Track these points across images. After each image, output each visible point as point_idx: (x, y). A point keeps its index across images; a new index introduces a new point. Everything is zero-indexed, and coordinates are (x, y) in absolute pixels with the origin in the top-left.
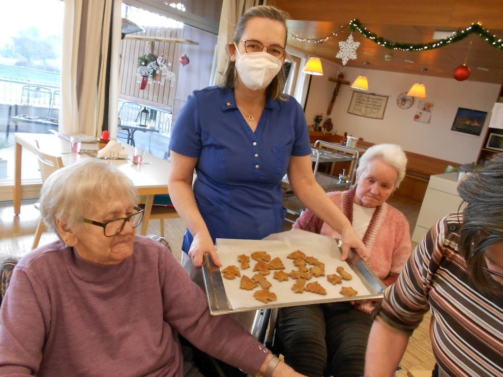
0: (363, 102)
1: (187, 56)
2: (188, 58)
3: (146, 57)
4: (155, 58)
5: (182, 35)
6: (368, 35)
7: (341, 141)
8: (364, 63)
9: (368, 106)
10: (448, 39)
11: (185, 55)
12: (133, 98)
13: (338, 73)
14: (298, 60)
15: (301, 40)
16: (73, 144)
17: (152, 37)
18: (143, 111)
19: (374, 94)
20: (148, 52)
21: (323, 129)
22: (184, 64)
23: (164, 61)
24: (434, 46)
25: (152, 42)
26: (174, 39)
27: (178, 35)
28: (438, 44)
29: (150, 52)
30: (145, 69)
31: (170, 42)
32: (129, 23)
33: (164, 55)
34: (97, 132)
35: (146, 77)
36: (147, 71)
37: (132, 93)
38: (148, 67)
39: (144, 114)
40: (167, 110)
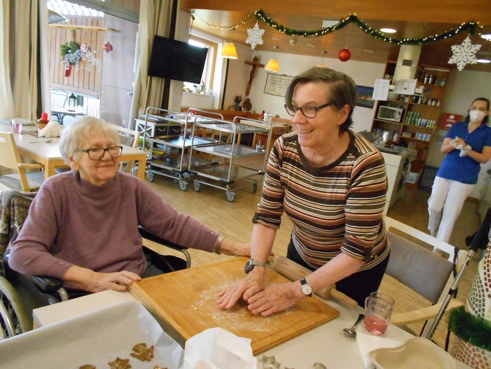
0: (277, 83)
1: (111, 43)
2: (111, 45)
3: (69, 45)
4: (78, 47)
5: (103, 23)
6: (271, 24)
7: (259, 118)
8: (275, 47)
9: (281, 86)
10: (333, 27)
11: (108, 43)
12: (59, 86)
13: (253, 57)
14: (216, 46)
15: (214, 28)
16: (15, 125)
17: (74, 26)
18: (71, 97)
19: (285, 76)
20: (70, 39)
21: (243, 108)
22: (108, 51)
23: (87, 48)
24: (322, 33)
25: (74, 31)
26: (96, 28)
27: (99, 23)
28: (326, 32)
29: (72, 40)
30: (72, 57)
31: (92, 31)
32: (51, 13)
33: (87, 43)
34: (32, 117)
35: (72, 64)
36: (73, 58)
37: (56, 81)
38: (74, 54)
39: (72, 100)
40: (94, 96)
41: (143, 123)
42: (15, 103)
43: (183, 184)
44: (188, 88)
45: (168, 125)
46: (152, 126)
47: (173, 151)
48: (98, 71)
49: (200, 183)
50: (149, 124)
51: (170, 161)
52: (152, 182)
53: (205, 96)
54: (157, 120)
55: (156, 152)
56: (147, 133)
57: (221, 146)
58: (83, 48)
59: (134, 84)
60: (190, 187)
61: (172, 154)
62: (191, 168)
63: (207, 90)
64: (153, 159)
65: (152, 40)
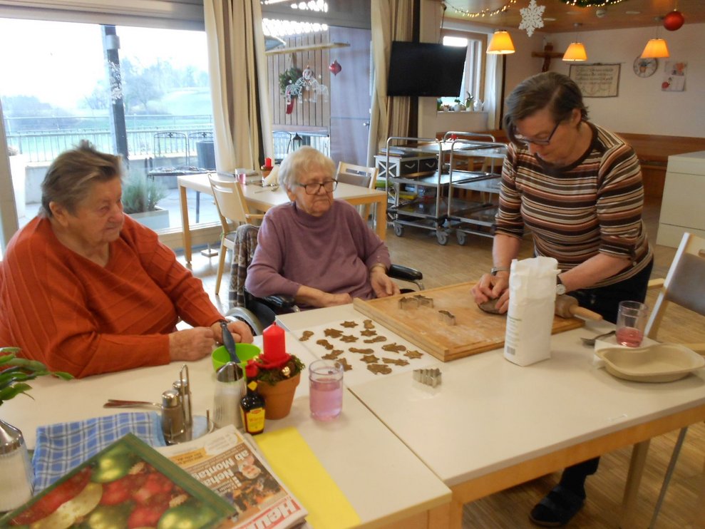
0: (586, 77)
1: (338, 62)
2: (339, 65)
3: (288, 74)
4: (300, 74)
5: (328, 38)
8: (575, 25)
9: (594, 81)
11: (336, 62)
12: (280, 127)
13: (545, 44)
14: (484, 38)
16: (239, 176)
17: (293, 48)
18: (295, 139)
19: (599, 65)
20: (289, 66)
22: (335, 73)
23: (310, 74)
25: (293, 54)
26: (319, 45)
27: (323, 38)
29: (293, 67)
30: (293, 87)
31: (315, 50)
32: (267, 39)
33: (310, 67)
34: (254, 165)
35: (294, 97)
36: (295, 89)
37: (277, 121)
38: (296, 84)
39: (297, 142)
40: (322, 133)
41: (384, 159)
42: (235, 153)
43: (442, 236)
44: (446, 104)
45: (418, 159)
46: (396, 162)
47: (428, 194)
48: (326, 101)
49: (466, 233)
50: (392, 160)
51: (424, 207)
52: (401, 236)
53: (473, 112)
54: (403, 153)
55: (404, 197)
56: (390, 172)
57: (495, 180)
58: (305, 74)
59: (370, 111)
60: (452, 239)
61: (426, 197)
62: (452, 214)
63: (475, 104)
64: (401, 207)
65: (389, 49)
